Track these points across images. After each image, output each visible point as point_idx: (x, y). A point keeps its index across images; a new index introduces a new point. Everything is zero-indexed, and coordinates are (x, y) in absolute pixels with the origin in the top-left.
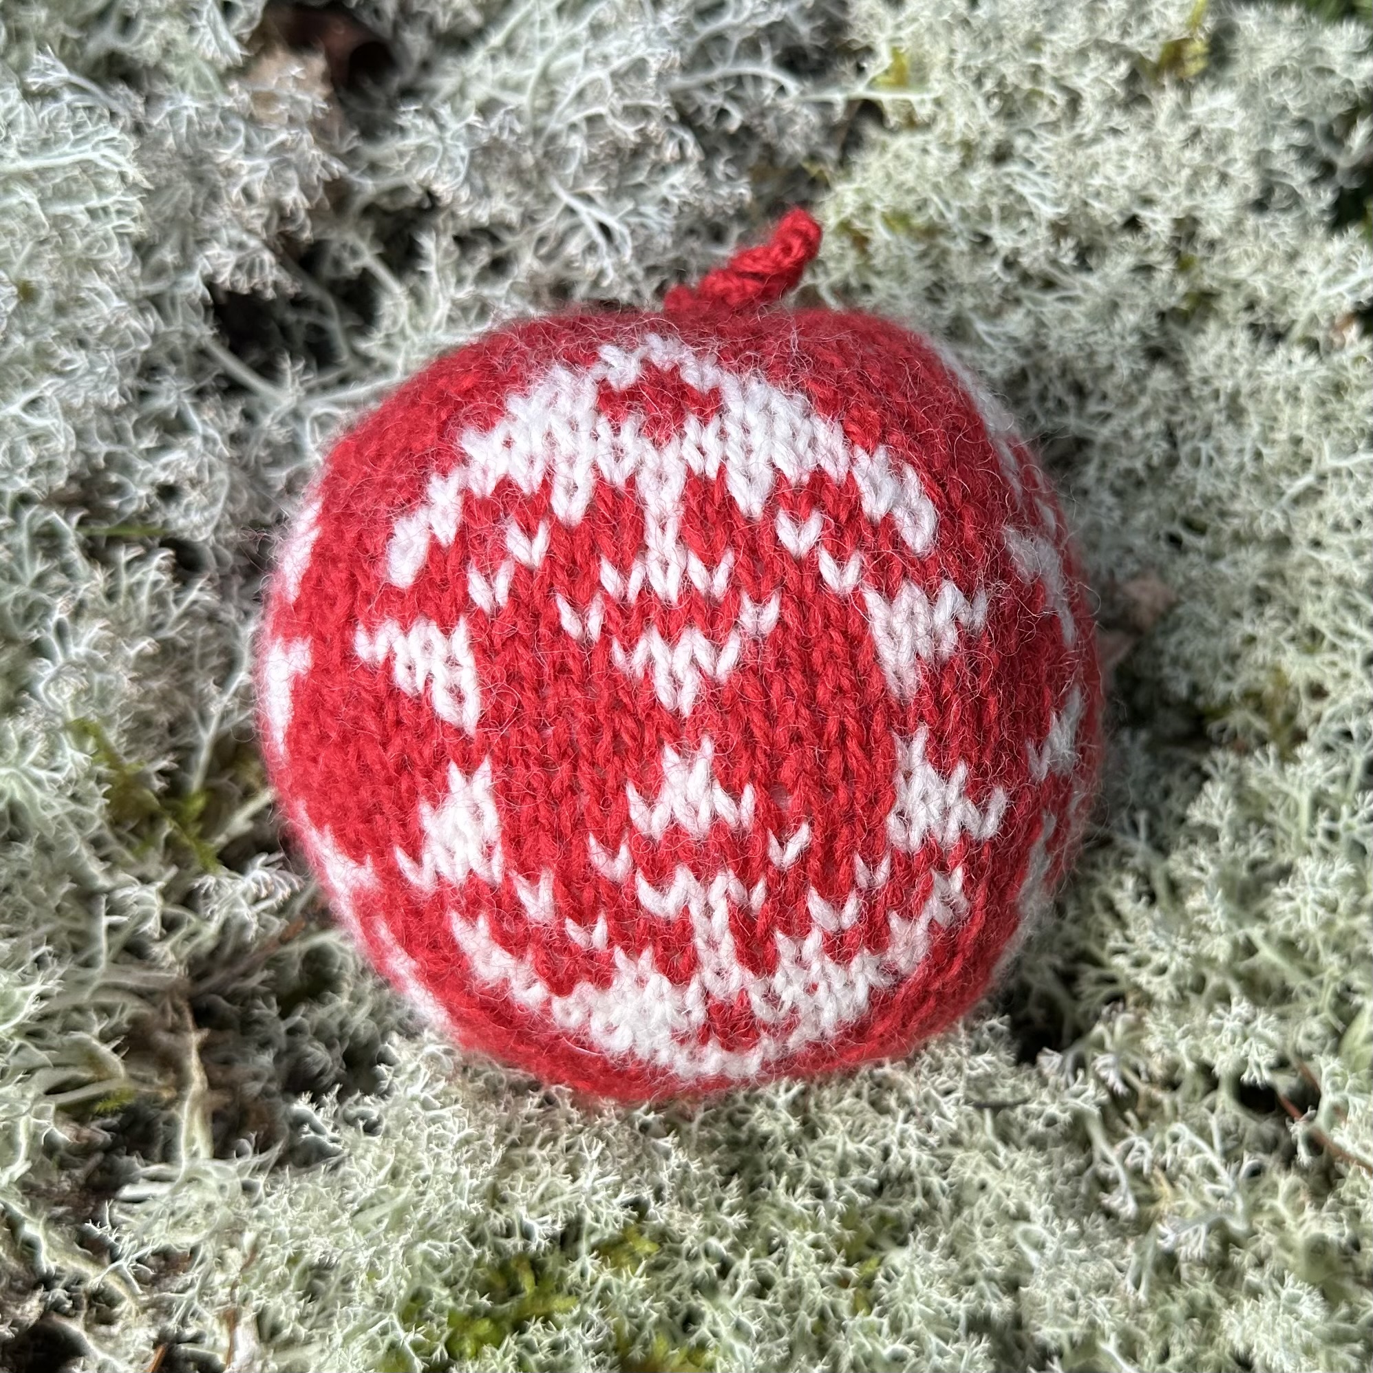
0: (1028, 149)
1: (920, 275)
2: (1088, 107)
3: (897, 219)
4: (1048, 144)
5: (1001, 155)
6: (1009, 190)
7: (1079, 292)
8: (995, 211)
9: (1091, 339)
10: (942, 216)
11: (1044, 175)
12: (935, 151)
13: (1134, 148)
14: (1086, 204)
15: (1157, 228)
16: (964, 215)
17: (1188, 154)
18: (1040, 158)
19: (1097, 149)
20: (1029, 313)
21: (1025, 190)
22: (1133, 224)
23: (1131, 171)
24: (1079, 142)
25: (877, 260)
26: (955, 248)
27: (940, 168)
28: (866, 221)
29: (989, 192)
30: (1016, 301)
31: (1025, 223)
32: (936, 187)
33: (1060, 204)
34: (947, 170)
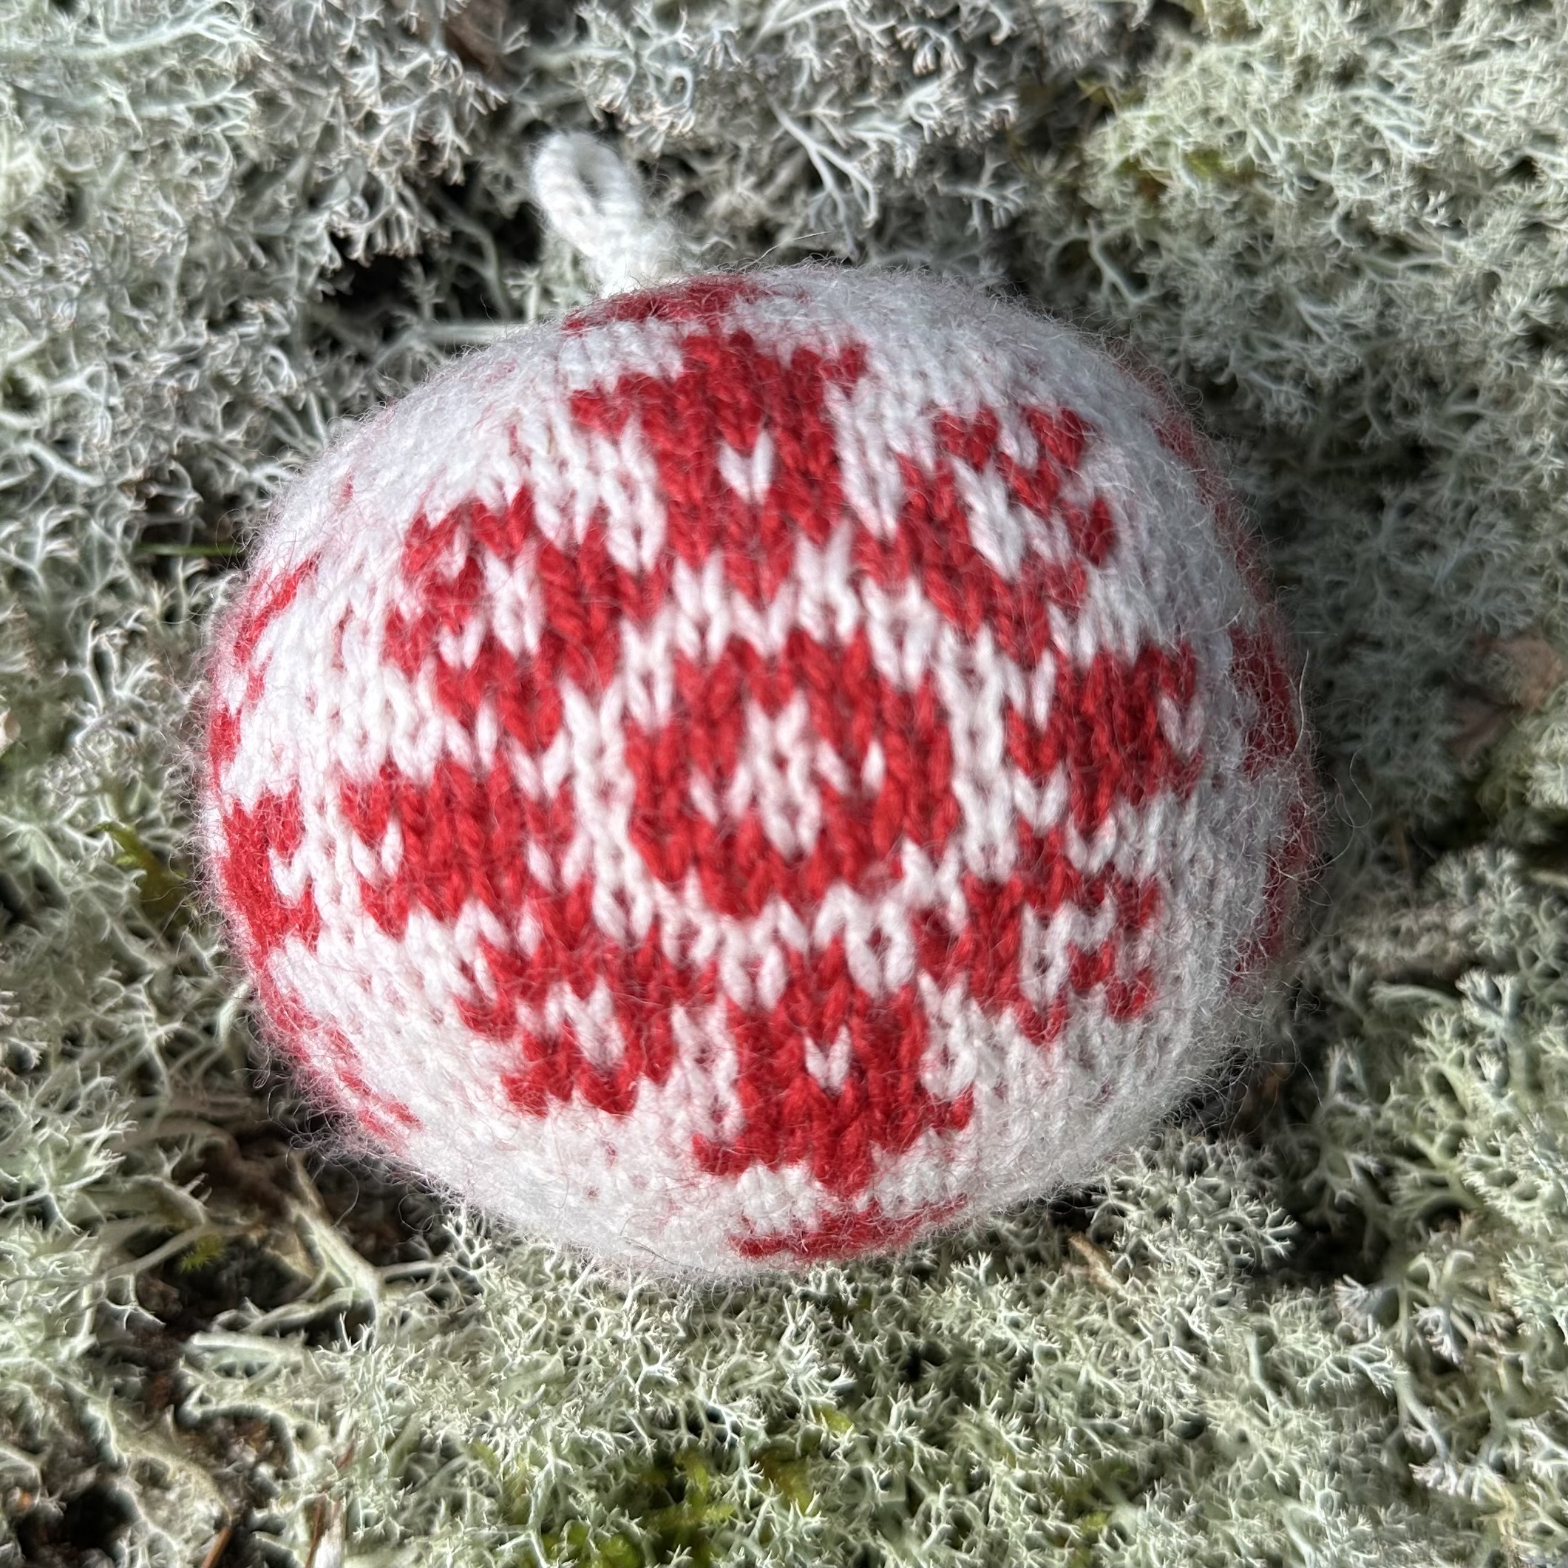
0: (1385, 65)
1: (1230, 237)
3: (1204, 158)
4: (1412, 59)
5: (1347, 75)
6: (1357, 121)
7: (1443, 260)
8: (1337, 150)
9: (1457, 325)
10: (1263, 154)
11: (1405, 100)
12: (1261, 68)
13: (1534, 68)
14: (1460, 139)
15: (1559, 176)
16: (1293, 154)
18: (1401, 78)
19: (1476, 66)
20: (1372, 286)
21: (1377, 119)
22: (1525, 170)
23: (1525, 99)
24: (1457, 57)
25: (1172, 214)
26: (1279, 200)
27: (1268, 91)
28: (1162, 161)
29: (1332, 124)
30: (1356, 271)
31: (1377, 166)
32: (1258, 117)
33: (1428, 143)
34: (1275, 96)
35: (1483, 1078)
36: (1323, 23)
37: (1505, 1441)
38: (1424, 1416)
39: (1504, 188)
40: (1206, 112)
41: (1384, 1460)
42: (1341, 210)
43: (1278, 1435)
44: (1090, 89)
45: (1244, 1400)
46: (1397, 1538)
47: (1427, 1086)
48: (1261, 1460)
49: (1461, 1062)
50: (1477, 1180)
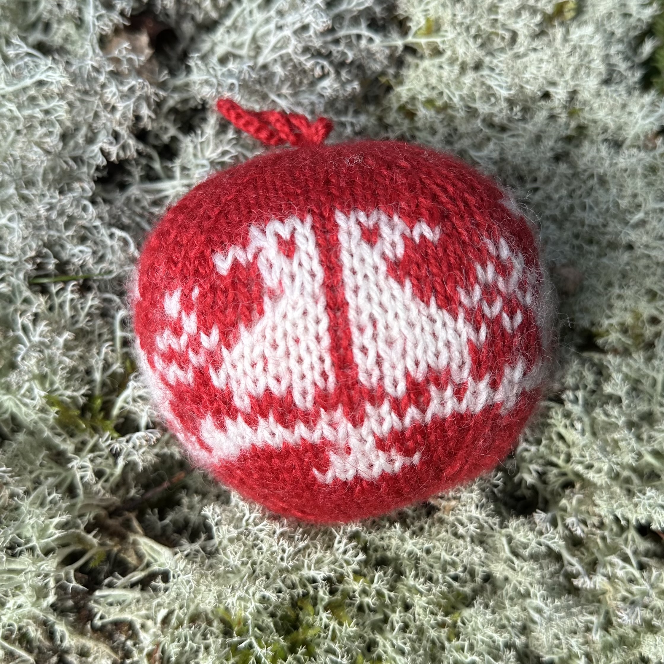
0: (491, 62)
1: (442, 130)
2: (521, 39)
3: (429, 102)
4: (501, 59)
5: (478, 66)
6: (483, 84)
7: (521, 132)
8: (477, 95)
9: (529, 155)
10: (450, 99)
11: (500, 74)
12: (446, 67)
13: (546, 58)
14: (522, 87)
15: (559, 97)
16: (462, 98)
17: (572, 59)
18: (497, 66)
19: (525, 60)
20: (496, 144)
21: (491, 82)
22: (546, 96)
23: (543, 70)
24: (517, 56)
25: (420, 124)
26: (458, 115)
27: (450, 76)
28: (414, 105)
29: (474, 86)
30: (489, 139)
31: (493, 100)
32: (448, 85)
33: (510, 89)
34: (453, 77)
35: (576, 429)
36: (468, 49)
37: (605, 566)
38: (574, 561)
39: (540, 104)
40: (427, 85)
41: (561, 579)
42: (481, 117)
43: (520, 574)
44: (383, 80)
45: (505, 562)
46: (569, 607)
47: (554, 437)
48: (515, 584)
49: (566, 427)
50: (580, 468)
